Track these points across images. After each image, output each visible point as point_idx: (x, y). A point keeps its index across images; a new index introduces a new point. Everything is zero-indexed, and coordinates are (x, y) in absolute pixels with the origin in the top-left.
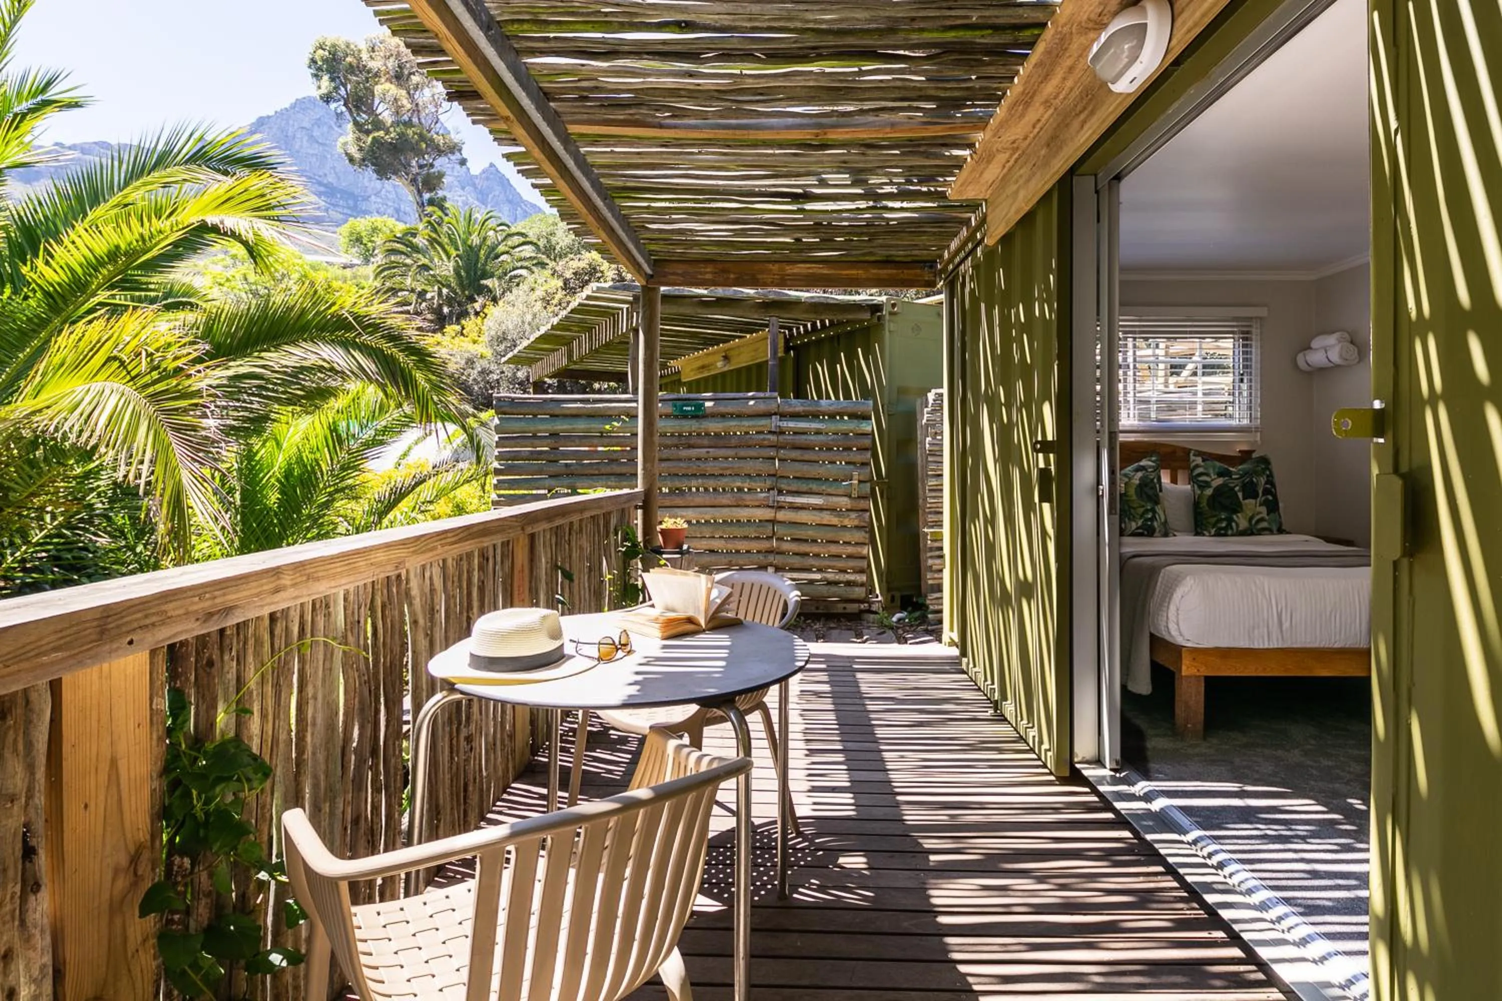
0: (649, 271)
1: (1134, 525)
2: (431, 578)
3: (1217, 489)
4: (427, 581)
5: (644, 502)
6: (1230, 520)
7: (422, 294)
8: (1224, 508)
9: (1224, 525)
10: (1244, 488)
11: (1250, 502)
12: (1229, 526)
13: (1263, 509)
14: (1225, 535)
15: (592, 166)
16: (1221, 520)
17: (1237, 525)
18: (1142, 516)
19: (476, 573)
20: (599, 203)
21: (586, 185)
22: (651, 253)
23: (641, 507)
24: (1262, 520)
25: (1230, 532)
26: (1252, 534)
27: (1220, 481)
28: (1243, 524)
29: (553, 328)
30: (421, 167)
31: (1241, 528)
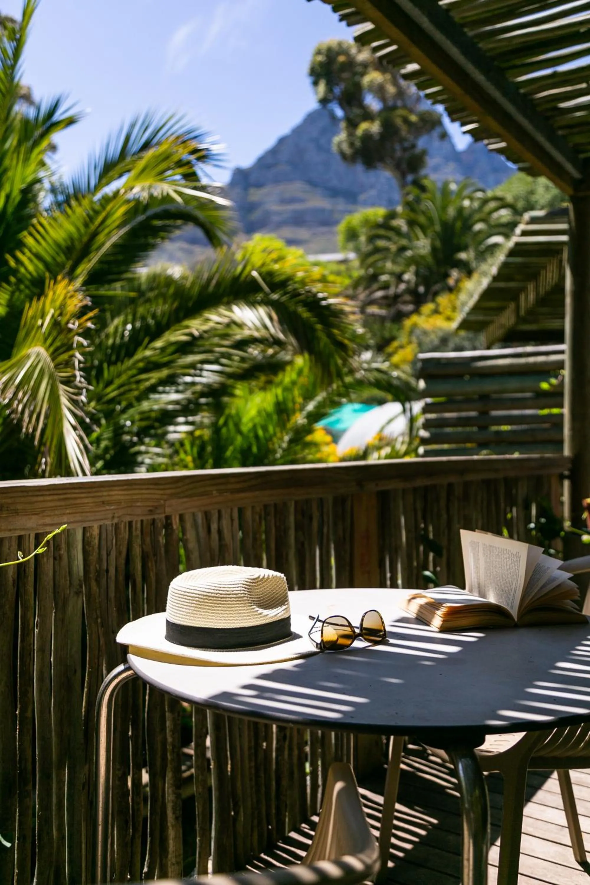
0: (576, 174)
2: (220, 532)
4: (215, 535)
5: (571, 471)
7: (399, 278)
15: (463, 25)
19: (292, 533)
20: (479, 77)
21: (454, 52)
22: (577, 149)
23: (567, 477)
29: (495, 279)
30: (405, 150)
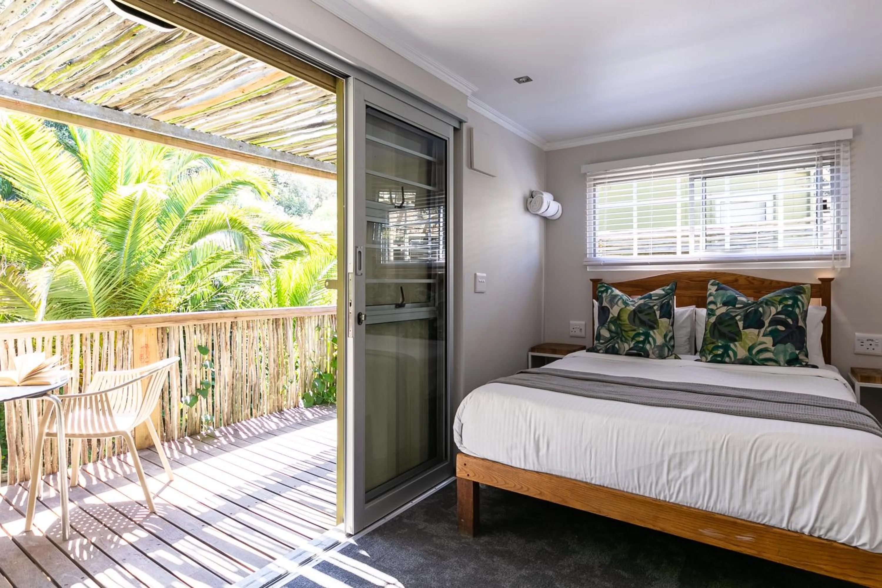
1: (627, 347)
3: (720, 317)
6: (726, 348)
8: (722, 336)
9: (720, 352)
10: (746, 317)
11: (753, 332)
12: (726, 353)
13: (769, 341)
14: (722, 362)
16: (718, 347)
17: (735, 354)
18: (633, 339)
24: (766, 350)
25: (727, 360)
26: (754, 364)
27: (724, 310)
28: (742, 353)
31: (739, 357)
